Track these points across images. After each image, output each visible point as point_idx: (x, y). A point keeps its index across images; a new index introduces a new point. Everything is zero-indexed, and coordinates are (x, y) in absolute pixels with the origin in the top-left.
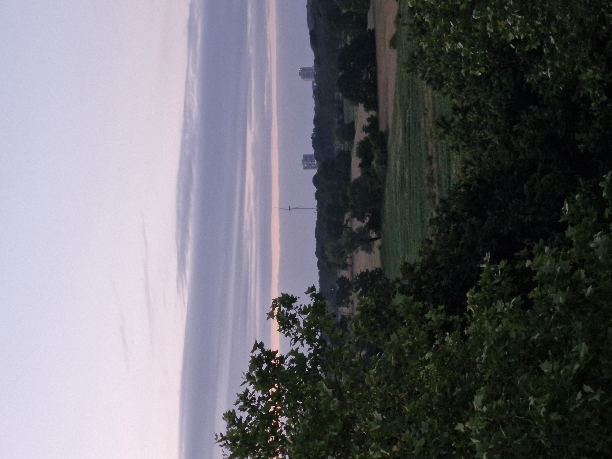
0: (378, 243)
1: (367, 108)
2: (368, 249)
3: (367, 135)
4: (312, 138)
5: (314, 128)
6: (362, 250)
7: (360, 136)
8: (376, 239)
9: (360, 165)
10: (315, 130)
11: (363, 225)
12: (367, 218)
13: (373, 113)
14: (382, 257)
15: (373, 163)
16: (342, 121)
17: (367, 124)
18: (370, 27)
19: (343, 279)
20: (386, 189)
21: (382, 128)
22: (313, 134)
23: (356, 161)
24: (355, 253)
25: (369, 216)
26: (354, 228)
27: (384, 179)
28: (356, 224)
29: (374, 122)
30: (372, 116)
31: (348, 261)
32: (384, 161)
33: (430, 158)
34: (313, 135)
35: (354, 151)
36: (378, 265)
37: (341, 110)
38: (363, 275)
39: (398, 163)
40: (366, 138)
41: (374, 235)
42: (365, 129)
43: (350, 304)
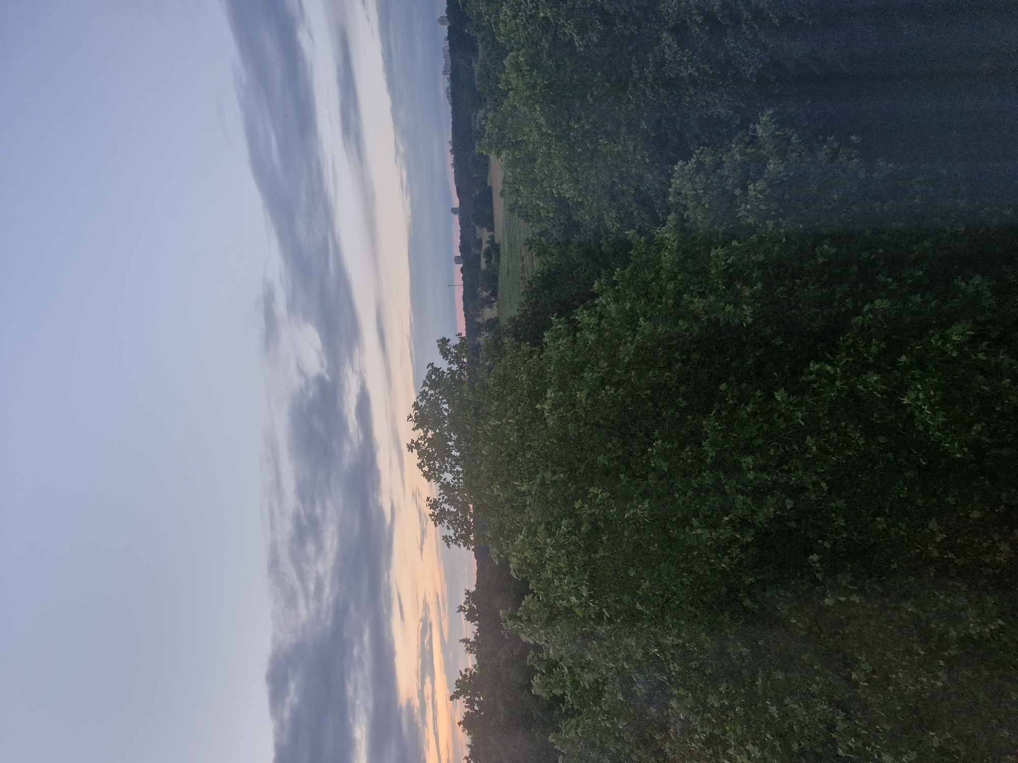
0: (495, 303)
1: (489, 231)
2: (491, 307)
3: (489, 245)
4: (459, 247)
6: (489, 307)
7: (485, 246)
8: (494, 301)
9: (486, 262)
11: (488, 294)
12: (490, 290)
13: (491, 233)
14: (498, 311)
15: (493, 260)
16: (475, 238)
17: (489, 239)
18: (489, 184)
19: (478, 323)
20: (500, 275)
21: (497, 241)
22: (460, 244)
23: (483, 260)
24: (484, 309)
26: (483, 296)
27: (498, 269)
28: (484, 294)
29: (492, 238)
30: (491, 235)
31: (481, 313)
32: (498, 260)
33: (523, 258)
35: (482, 255)
36: (496, 315)
37: (474, 231)
38: (489, 321)
39: (506, 260)
40: (488, 247)
41: (493, 300)
42: (488, 242)
43: (482, 336)
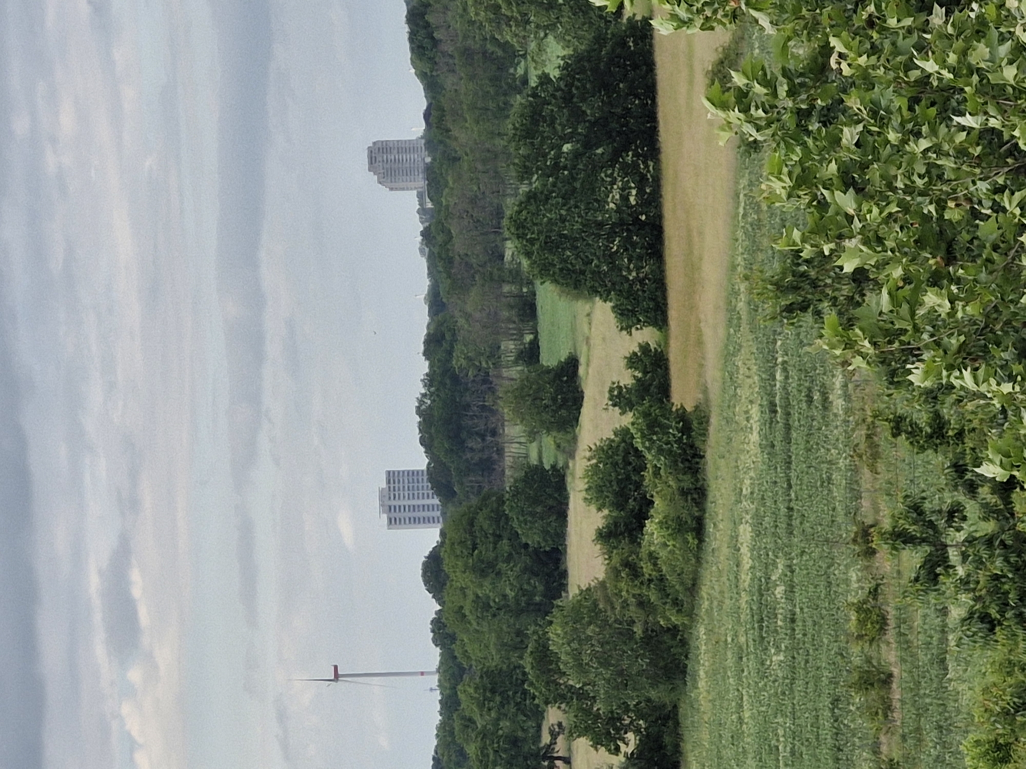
1: (628, 318)
4: (419, 411)
5: (427, 375)
7: (600, 421)
9: (603, 537)
10: (431, 380)
12: (630, 736)
13: (647, 335)
15: (650, 526)
17: (627, 378)
20: (702, 630)
21: (683, 394)
22: (424, 395)
23: (585, 517)
25: (637, 731)
29: (652, 369)
30: (645, 348)
32: (693, 524)
34: (421, 402)
37: (527, 310)
40: (624, 434)
42: (621, 398)
